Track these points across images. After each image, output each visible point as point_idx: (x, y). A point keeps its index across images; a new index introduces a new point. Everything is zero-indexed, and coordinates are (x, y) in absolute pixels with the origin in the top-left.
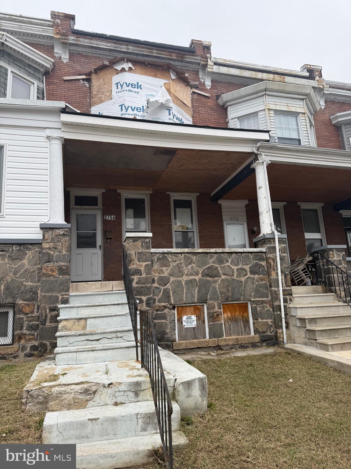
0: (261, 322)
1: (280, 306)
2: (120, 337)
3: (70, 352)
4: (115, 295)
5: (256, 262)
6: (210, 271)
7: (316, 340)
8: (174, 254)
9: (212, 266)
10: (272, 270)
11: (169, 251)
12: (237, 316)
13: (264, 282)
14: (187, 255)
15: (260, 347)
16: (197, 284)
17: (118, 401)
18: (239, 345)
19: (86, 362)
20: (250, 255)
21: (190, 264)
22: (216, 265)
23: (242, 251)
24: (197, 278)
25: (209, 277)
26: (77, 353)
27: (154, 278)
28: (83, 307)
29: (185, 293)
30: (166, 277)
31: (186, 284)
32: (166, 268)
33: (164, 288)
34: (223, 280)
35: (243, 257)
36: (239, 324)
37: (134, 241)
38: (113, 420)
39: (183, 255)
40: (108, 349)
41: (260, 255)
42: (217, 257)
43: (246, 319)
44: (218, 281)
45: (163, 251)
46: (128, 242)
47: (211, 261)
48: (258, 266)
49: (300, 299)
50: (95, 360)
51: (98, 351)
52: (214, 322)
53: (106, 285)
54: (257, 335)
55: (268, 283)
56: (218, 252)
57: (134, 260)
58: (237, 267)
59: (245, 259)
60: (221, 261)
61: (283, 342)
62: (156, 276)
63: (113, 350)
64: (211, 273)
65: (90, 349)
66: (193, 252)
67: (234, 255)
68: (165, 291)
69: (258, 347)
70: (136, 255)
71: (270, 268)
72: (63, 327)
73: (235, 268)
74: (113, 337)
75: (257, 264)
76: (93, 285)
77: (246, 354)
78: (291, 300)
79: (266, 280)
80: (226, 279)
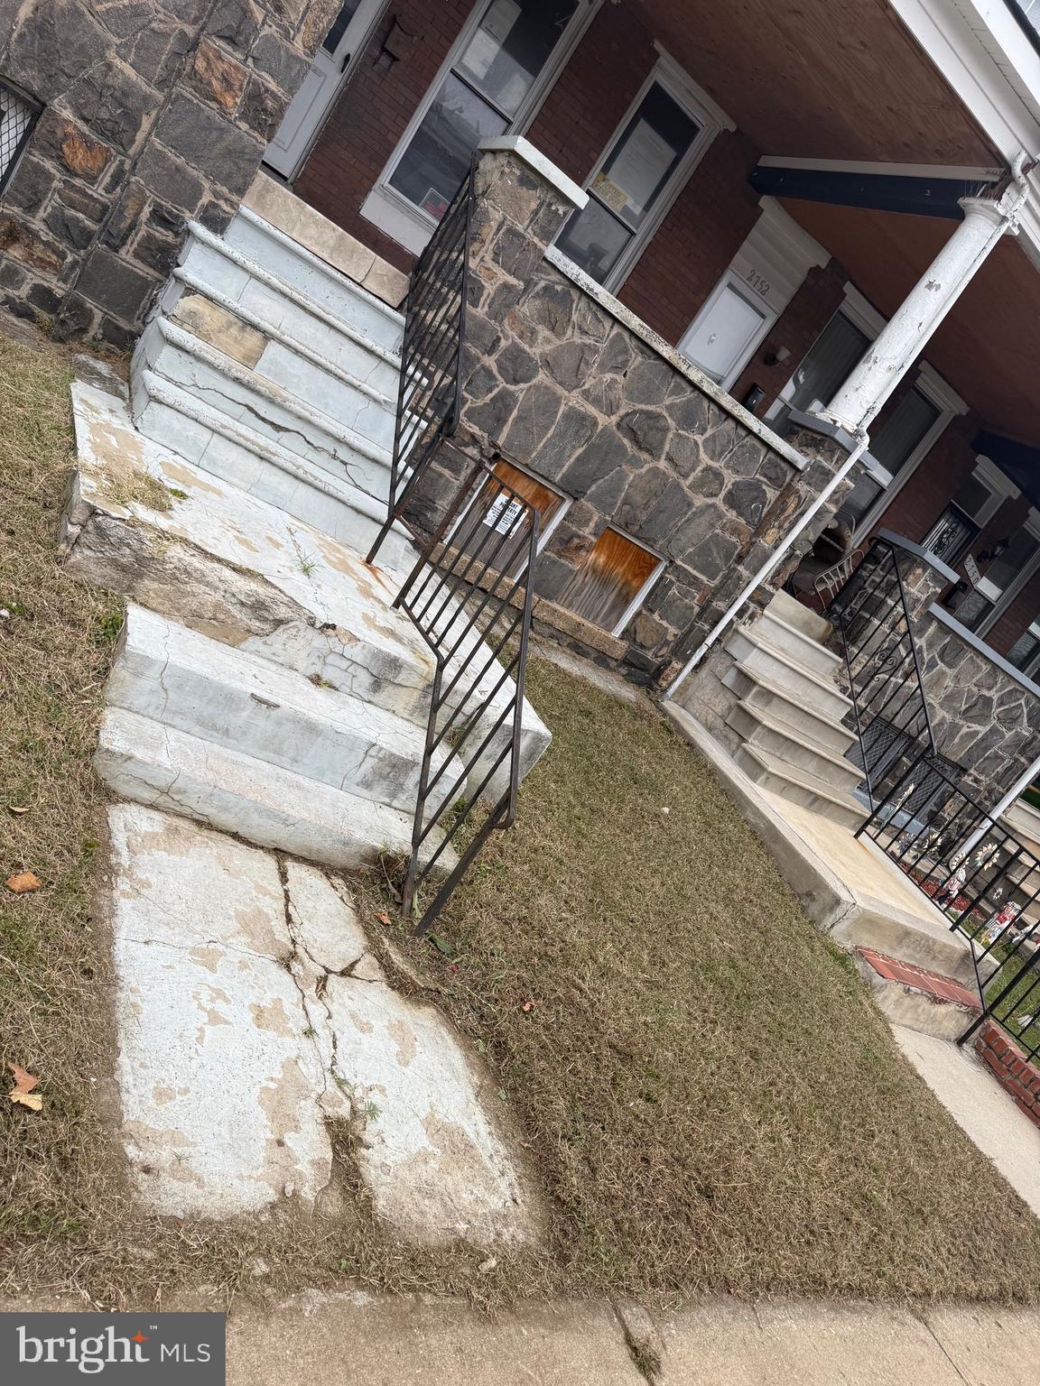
0: (655, 621)
1: (722, 615)
2: (343, 462)
3: (196, 420)
4: (368, 310)
5: (759, 480)
6: (646, 427)
7: (744, 740)
8: (594, 308)
9: (659, 416)
10: (776, 524)
11: (592, 290)
12: (617, 574)
13: (734, 539)
14: (626, 336)
15: (611, 670)
16: (590, 437)
17: (325, 677)
18: (572, 640)
19: (227, 477)
20: (763, 451)
21: (615, 369)
22: (670, 420)
23: (756, 430)
24: (603, 420)
25: (631, 440)
26: (215, 435)
27: (499, 339)
28: (267, 284)
29: (545, 440)
30: (531, 360)
31: (566, 416)
32: (548, 333)
33: (504, 388)
34: (655, 472)
35: (742, 446)
36: (605, 597)
37: (523, 181)
38: (311, 729)
39: (617, 329)
40: (303, 481)
41: (782, 469)
42: (689, 401)
43: (628, 594)
44: (642, 467)
45: (577, 279)
46: (507, 170)
47: (668, 401)
48: (755, 494)
49: (773, 627)
50: (255, 487)
51: (275, 470)
52: (560, 556)
53: (353, 252)
54: (624, 644)
55: (739, 548)
56: (704, 389)
57: (483, 242)
58: (711, 463)
59: (743, 454)
60: (688, 419)
61: (665, 691)
62: (509, 336)
63: (316, 492)
64: (643, 433)
65: (257, 450)
66: (648, 341)
67: (731, 424)
68: (503, 396)
69: (608, 667)
70: (498, 230)
71: (777, 516)
72: (192, 314)
73: (705, 460)
74: (324, 450)
75: (756, 487)
76: (316, 222)
77: (579, 673)
78: (752, 617)
79: (742, 537)
80: (664, 473)
